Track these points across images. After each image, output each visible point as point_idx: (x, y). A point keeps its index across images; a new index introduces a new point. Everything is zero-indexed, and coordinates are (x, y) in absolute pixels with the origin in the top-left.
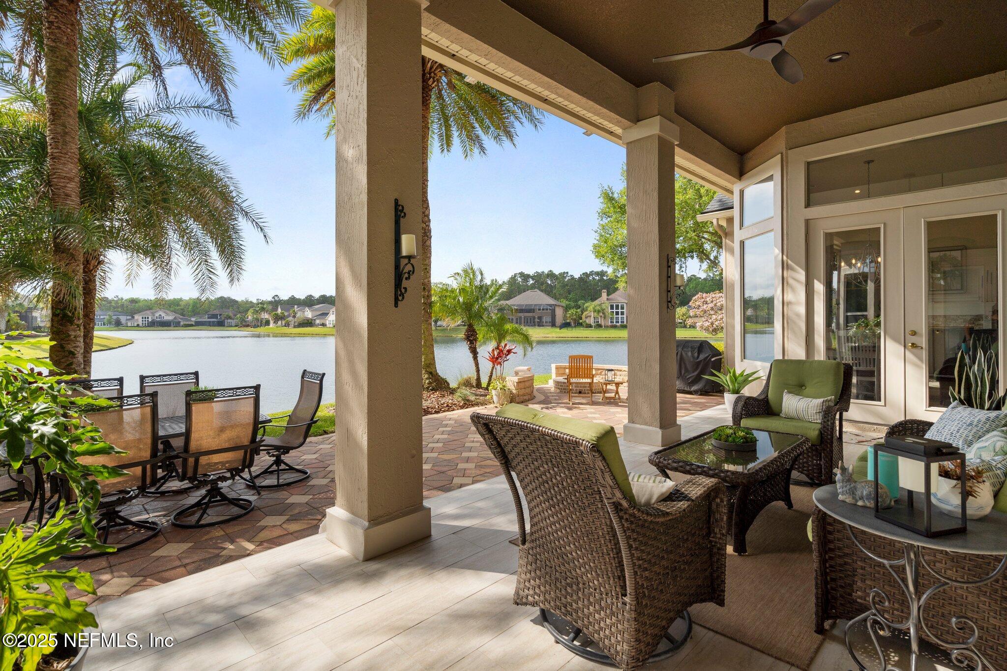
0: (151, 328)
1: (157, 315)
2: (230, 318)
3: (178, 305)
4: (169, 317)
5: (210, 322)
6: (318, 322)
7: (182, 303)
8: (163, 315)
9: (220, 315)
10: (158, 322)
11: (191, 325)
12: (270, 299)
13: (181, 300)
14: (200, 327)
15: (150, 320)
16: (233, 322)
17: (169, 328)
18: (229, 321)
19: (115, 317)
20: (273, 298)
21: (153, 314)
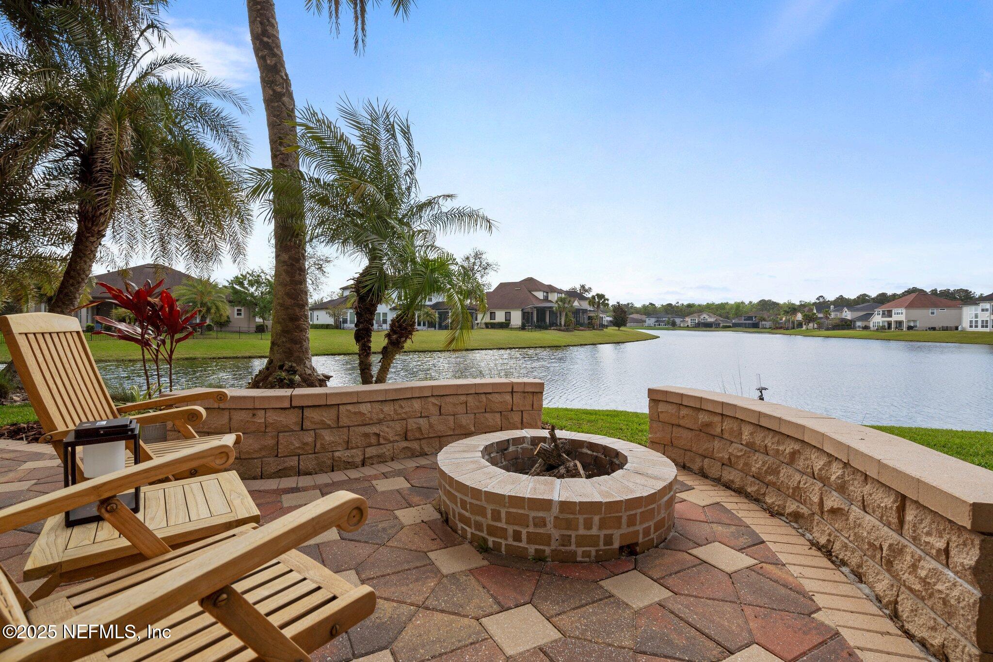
0: (698, 329)
1: (702, 317)
2: (764, 320)
3: (724, 308)
4: (711, 320)
5: (746, 324)
6: (859, 324)
7: (727, 307)
8: (707, 317)
9: (755, 317)
10: (702, 323)
11: (729, 327)
12: (813, 300)
13: (727, 303)
14: (737, 329)
15: (697, 322)
16: (768, 324)
17: (711, 329)
18: (763, 323)
19: (672, 319)
20: (818, 299)
21: (699, 316)
